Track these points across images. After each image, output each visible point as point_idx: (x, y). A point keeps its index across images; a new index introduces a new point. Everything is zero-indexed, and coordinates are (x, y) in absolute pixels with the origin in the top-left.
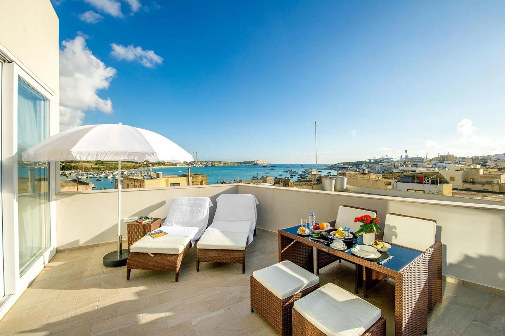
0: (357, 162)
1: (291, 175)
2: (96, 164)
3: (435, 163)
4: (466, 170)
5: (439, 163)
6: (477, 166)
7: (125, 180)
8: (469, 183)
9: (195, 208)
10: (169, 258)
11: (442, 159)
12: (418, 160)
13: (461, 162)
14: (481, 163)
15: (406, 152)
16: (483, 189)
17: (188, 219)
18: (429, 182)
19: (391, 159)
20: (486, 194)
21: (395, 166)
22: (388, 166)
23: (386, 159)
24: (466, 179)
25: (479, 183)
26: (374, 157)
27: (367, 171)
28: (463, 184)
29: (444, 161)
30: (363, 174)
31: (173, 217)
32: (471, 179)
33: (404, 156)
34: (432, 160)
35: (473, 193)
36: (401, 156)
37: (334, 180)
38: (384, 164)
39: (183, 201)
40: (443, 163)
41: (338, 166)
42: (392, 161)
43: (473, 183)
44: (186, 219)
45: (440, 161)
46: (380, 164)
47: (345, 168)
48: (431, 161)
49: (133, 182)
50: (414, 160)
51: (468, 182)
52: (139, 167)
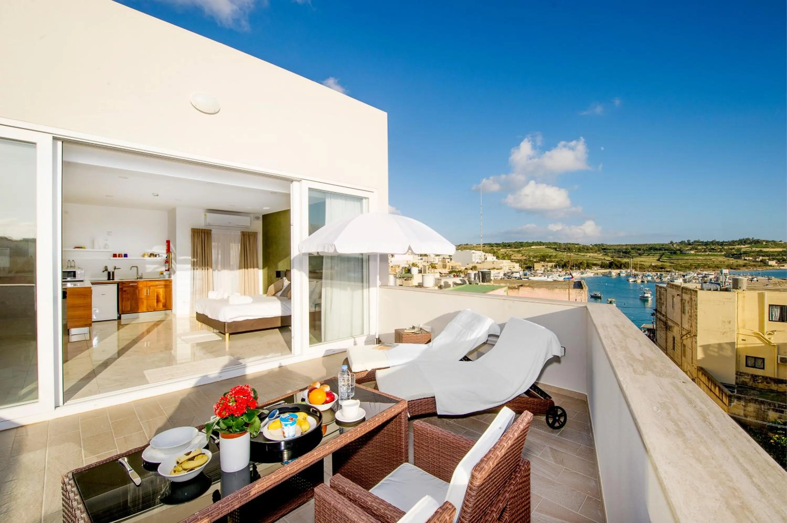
2: (658, 260)
7: (669, 289)
49: (680, 293)
52: (744, 266)
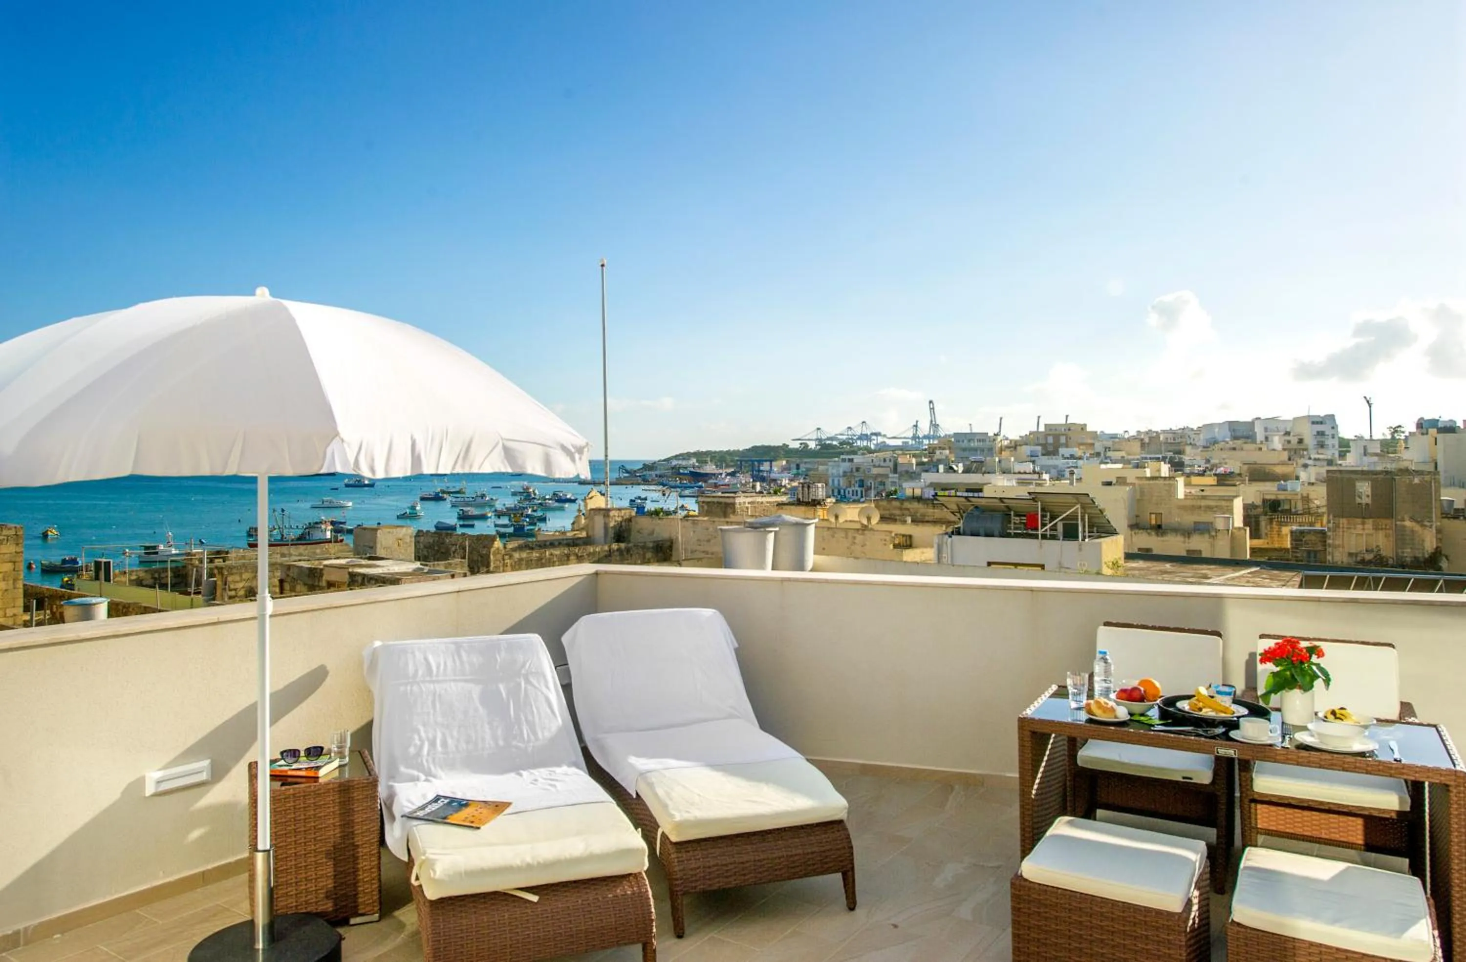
0: (755, 449)
1: (463, 517)
3: (1032, 456)
4: (1137, 482)
5: (1043, 455)
6: (1160, 466)
8: (1147, 529)
9: (502, 687)
10: (610, 896)
11: (1050, 440)
12: (976, 444)
13: (1109, 454)
14: (1170, 454)
15: (931, 409)
16: (1188, 551)
17: (495, 738)
18: (1056, 530)
19: (880, 439)
20: (1204, 569)
21: (899, 469)
22: (875, 466)
23: (863, 437)
24: (1137, 516)
25: (1176, 530)
26: (819, 429)
27: (820, 490)
28: (1131, 535)
29: (1059, 447)
30: (807, 504)
31: (416, 737)
32: (1153, 516)
33: (925, 428)
34: (1020, 445)
35: (1168, 566)
36: (916, 426)
37: (773, 534)
38: (858, 459)
39: (431, 658)
40: (1054, 455)
41: (676, 471)
42: (883, 447)
43: (1159, 529)
44: (483, 739)
45: (1044, 446)
46: (844, 460)
47: (705, 477)
48: (1018, 448)
50: (963, 441)
51: (1143, 529)
